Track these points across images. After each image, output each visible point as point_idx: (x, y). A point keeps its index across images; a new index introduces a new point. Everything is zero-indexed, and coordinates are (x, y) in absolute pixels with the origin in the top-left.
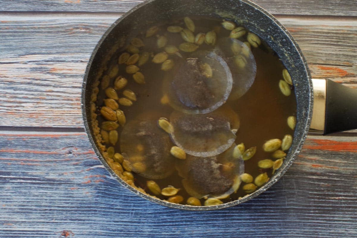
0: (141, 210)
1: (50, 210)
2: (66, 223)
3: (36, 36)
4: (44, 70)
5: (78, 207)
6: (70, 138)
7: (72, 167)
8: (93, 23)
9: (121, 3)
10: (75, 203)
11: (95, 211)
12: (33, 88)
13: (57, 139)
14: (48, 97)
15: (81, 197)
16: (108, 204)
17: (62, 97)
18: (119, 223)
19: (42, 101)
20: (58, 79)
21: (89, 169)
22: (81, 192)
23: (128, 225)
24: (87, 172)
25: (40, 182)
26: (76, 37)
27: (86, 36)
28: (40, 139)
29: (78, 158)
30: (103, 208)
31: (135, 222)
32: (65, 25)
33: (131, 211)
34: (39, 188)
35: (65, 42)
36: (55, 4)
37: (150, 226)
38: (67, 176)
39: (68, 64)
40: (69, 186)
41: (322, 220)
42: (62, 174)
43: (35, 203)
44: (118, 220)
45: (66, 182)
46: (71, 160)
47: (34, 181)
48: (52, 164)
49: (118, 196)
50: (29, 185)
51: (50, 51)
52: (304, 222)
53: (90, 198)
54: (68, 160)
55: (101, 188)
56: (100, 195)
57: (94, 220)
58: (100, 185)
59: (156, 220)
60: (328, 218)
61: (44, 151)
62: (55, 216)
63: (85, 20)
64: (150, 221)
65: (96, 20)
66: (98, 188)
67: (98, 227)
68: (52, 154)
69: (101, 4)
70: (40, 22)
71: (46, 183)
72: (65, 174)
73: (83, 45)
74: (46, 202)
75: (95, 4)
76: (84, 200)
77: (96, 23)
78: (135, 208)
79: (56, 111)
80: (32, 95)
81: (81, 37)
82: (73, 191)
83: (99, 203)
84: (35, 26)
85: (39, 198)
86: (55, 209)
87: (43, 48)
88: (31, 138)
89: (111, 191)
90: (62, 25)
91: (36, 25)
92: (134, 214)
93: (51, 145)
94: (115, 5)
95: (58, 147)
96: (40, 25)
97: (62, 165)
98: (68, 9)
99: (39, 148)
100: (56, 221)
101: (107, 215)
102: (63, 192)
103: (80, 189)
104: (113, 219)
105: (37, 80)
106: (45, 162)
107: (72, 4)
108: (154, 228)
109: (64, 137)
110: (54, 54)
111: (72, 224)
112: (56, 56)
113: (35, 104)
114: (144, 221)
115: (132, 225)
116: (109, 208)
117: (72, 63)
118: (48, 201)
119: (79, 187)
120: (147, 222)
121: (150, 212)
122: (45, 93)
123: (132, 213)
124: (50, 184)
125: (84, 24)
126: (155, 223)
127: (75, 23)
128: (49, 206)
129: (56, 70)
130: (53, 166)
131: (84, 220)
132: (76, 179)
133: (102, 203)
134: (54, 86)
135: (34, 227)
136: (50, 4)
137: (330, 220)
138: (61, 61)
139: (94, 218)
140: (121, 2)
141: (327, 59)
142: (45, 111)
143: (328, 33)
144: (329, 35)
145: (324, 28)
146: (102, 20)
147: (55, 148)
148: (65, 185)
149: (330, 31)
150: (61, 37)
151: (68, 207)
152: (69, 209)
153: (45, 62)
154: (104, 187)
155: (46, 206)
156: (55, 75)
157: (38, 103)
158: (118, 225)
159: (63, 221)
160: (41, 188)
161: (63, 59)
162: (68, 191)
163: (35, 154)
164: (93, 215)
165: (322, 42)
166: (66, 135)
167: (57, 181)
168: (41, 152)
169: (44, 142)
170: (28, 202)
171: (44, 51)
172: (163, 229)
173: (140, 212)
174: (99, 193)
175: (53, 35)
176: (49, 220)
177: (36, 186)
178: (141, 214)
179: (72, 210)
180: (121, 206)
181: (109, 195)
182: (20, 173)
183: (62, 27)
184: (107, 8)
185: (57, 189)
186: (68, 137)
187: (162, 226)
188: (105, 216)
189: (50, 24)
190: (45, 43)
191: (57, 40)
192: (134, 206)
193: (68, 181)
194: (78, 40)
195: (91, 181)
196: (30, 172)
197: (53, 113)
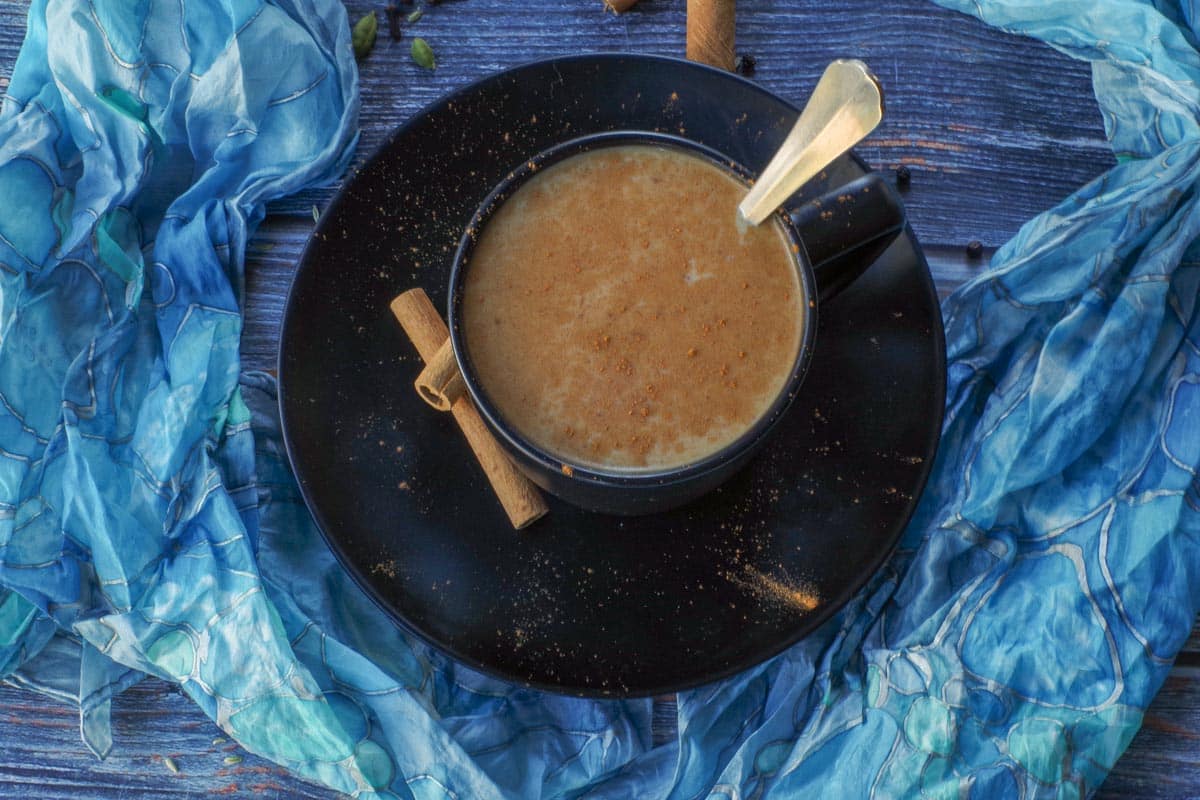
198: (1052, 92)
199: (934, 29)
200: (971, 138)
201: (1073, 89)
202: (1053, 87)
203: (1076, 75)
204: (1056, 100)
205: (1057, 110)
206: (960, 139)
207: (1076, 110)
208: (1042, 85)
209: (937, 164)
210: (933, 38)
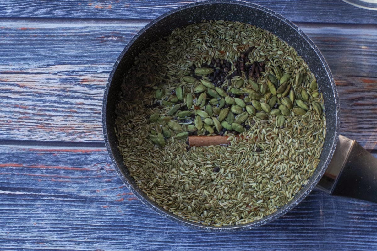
0: (176, 229)
1: (83, 229)
2: (98, 242)
3: (65, 44)
4: (74, 81)
5: (111, 226)
6: (102, 154)
7: (105, 184)
8: (124, 31)
9: (155, 10)
10: (108, 222)
11: (129, 230)
12: (63, 100)
13: (89, 154)
14: (79, 110)
15: (113, 216)
16: (141, 223)
17: (93, 110)
18: (153, 243)
19: (72, 115)
20: (88, 91)
21: (121, 186)
22: (114, 211)
23: (162, 245)
24: (119, 189)
25: (71, 199)
26: (108, 46)
27: (118, 45)
28: (71, 154)
29: (110, 175)
30: (137, 227)
31: (169, 242)
32: (95, 32)
33: (165, 231)
34: (71, 206)
35: (96, 51)
36: (85, 9)
37: (184, 246)
38: (100, 193)
39: (99, 75)
40: (101, 204)
41: (361, 241)
42: (95, 192)
43: (66, 221)
44: (151, 240)
45: (98, 199)
46: (104, 177)
47: (65, 199)
48: (84, 181)
49: (151, 214)
50: (61, 203)
51: (80, 61)
52: (342, 244)
53: (123, 217)
54: (100, 177)
55: (134, 206)
56: (133, 213)
57: (128, 240)
58: (133, 203)
59: (190, 240)
60: (367, 240)
61: (76, 168)
62: (88, 235)
63: (117, 27)
64: (184, 240)
65: (128, 27)
66: (131, 206)
67: (131, 246)
68: (84, 170)
69: (134, 10)
70: (70, 30)
71: (78, 201)
72: (97, 192)
73: (114, 54)
74: (78, 221)
75: (127, 10)
76: (117, 219)
77: (128, 31)
78: (169, 227)
79: (87, 125)
80: (62, 107)
81: (112, 45)
82: (105, 209)
83: (133, 222)
84: (65, 34)
85: (71, 216)
86: (87, 227)
87: (73, 57)
88: (61, 154)
89: (144, 210)
90: (92, 33)
91: (66, 32)
92: (168, 234)
93: (83, 161)
94: (148, 11)
95: (90, 163)
96: (69, 33)
97: (94, 182)
98: (99, 15)
99: (71, 164)
100: (89, 240)
101: (141, 234)
102: (96, 210)
103: (112, 208)
104: (146, 239)
105: (67, 92)
106: (77, 178)
107: (103, 10)
108: (188, 248)
109: (96, 152)
110: (84, 64)
111: (104, 243)
112: (87, 66)
113: (65, 117)
114: (178, 241)
115: (166, 245)
116: (143, 227)
117: (104, 74)
118: (80, 219)
119: (111, 205)
120: (182, 242)
121: (184, 232)
122: (76, 106)
123: (166, 233)
124: (82, 202)
125: (116, 32)
126: (189, 243)
127: (106, 30)
128: (81, 225)
129: (87, 81)
130: (85, 183)
131: (117, 240)
132: (109, 197)
133: (135, 222)
134: (85, 99)
135: (66, 246)
136: (80, 9)
137: (369, 242)
138: (92, 72)
139: (127, 238)
140: (154, 8)
141: (370, 71)
142: (75, 125)
143: (372, 43)
144: (373, 45)
145: (368, 37)
146: (135, 28)
147: (87, 164)
148: (97, 203)
149: (374, 41)
150: (92, 46)
151: (101, 226)
152: (101, 228)
153: (75, 73)
154: (137, 206)
155: (78, 225)
156: (86, 86)
157: (68, 116)
158: (152, 245)
159: (95, 241)
160: (73, 205)
161: (94, 70)
162: (101, 209)
163: (67, 171)
164: (126, 234)
165: (365, 53)
166: (98, 151)
167: (89, 199)
168: (72, 168)
169: (75, 157)
170: (59, 220)
171: (74, 60)
172: (198, 249)
173: (174, 231)
174: (132, 211)
175: (83, 43)
176: (81, 239)
177: (68, 203)
178: (175, 233)
179: (105, 229)
180: (154, 225)
181: (142, 213)
182: (51, 190)
183: (92, 35)
184: (140, 15)
185: (89, 207)
186: (100, 152)
187: (196, 246)
188: (139, 236)
189: (80, 31)
190: (75, 52)
191: (88, 49)
192: (168, 225)
193: (100, 199)
194: (109, 49)
195: (124, 199)
196: (61, 189)
197: (84, 127)
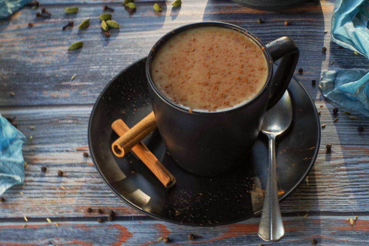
198: (342, 57)
199: (301, 43)
200: (318, 70)
201: (350, 56)
202: (343, 55)
203: (350, 52)
204: (344, 59)
205: (345, 61)
206: (314, 71)
207: (351, 61)
208: (339, 55)
209: (307, 78)
210: (302, 45)
